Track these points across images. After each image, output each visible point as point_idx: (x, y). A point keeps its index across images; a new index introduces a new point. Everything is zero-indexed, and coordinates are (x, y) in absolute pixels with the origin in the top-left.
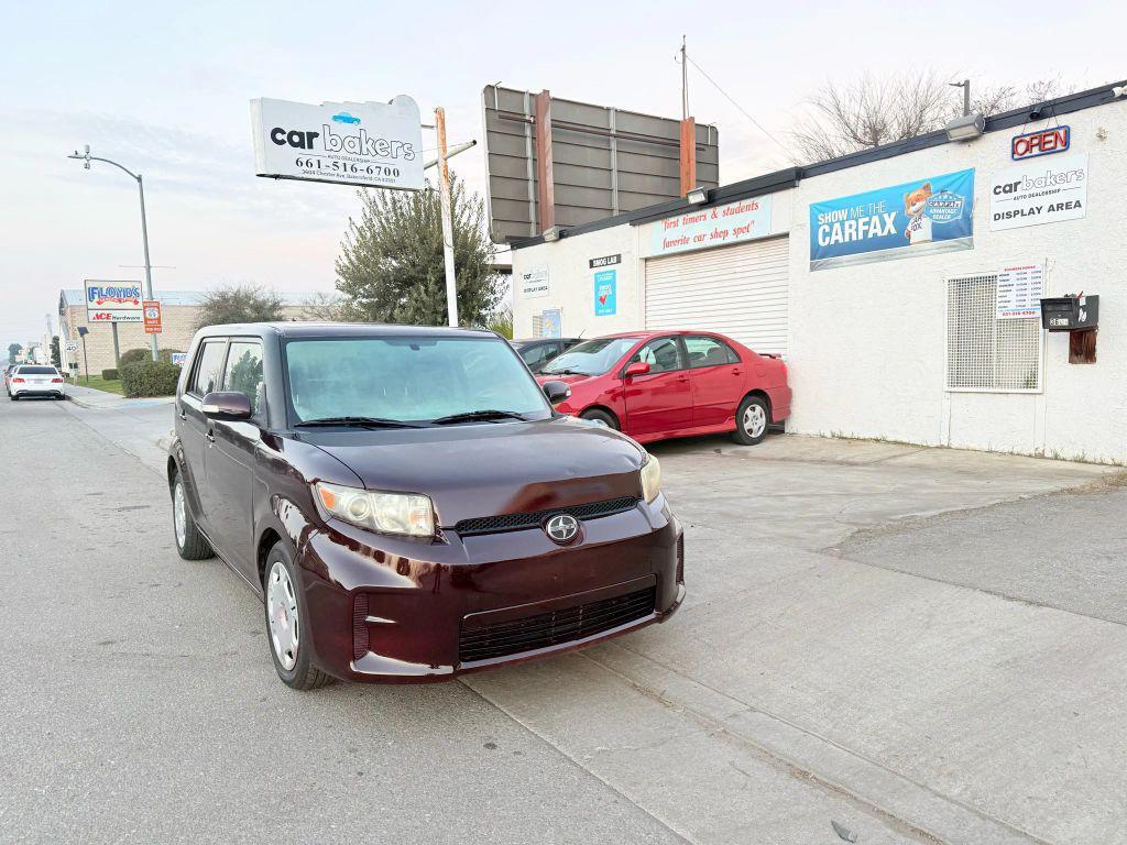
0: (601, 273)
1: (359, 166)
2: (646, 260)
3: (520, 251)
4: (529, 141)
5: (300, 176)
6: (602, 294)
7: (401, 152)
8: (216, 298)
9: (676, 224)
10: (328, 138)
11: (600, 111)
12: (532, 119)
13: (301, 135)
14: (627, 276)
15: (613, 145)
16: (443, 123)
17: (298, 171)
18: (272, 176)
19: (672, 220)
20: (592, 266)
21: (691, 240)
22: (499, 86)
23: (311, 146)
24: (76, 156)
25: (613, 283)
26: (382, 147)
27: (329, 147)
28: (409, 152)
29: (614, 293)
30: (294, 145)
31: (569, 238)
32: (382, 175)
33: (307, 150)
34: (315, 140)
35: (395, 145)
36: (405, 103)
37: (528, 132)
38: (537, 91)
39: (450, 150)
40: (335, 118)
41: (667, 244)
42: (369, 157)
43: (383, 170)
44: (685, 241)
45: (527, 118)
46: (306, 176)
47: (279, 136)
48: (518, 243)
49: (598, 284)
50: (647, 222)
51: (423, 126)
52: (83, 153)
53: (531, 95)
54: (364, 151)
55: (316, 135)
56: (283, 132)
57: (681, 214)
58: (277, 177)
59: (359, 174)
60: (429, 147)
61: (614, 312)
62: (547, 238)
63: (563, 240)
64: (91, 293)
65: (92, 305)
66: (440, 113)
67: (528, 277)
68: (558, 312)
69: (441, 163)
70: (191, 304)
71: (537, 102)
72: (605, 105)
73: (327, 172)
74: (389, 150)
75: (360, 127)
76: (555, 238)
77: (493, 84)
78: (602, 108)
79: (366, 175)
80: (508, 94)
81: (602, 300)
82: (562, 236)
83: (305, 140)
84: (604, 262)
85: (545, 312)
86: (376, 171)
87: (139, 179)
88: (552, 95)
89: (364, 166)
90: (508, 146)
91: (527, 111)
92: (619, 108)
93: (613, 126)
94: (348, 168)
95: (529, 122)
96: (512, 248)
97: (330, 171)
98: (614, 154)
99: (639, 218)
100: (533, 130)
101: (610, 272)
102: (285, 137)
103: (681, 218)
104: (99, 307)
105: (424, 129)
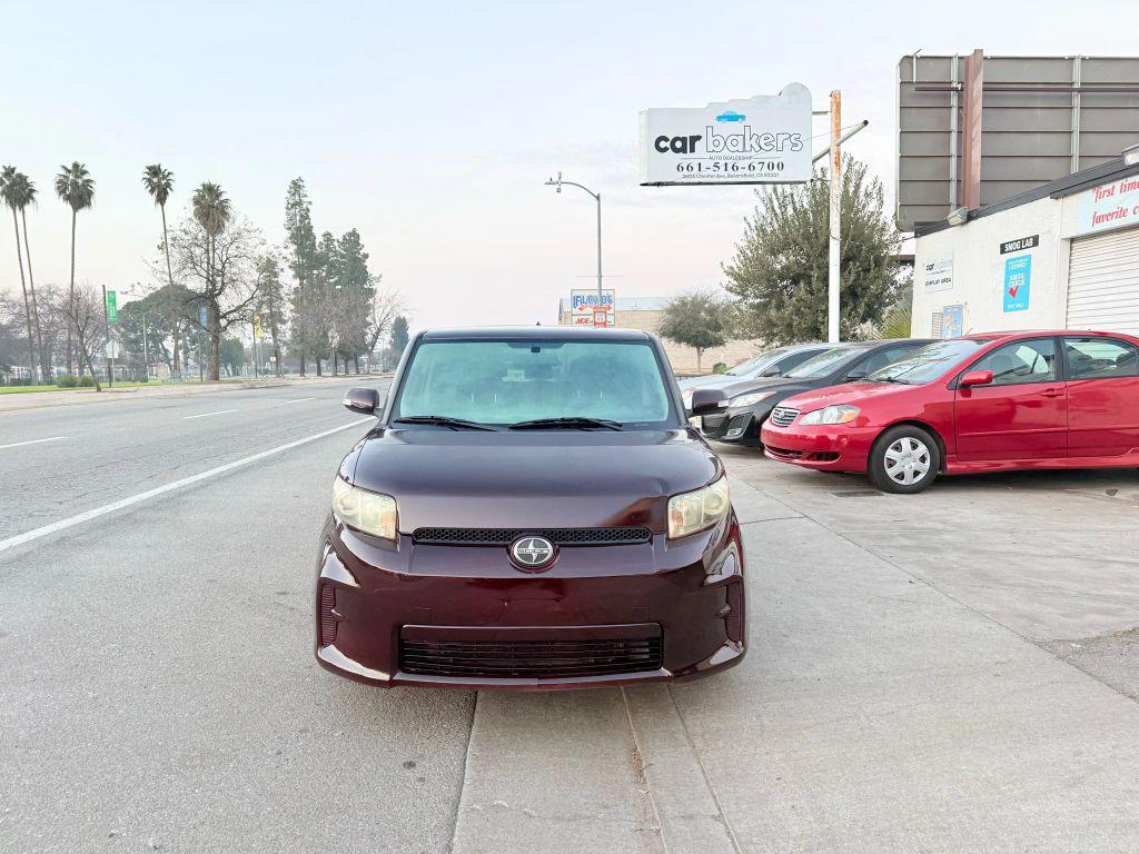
0: (1013, 260)
1: (740, 164)
2: (1072, 240)
3: (924, 239)
4: (954, 112)
5: (680, 181)
6: (1014, 286)
7: (787, 143)
8: (676, 303)
9: (1111, 193)
10: (711, 139)
11: (1059, 64)
12: (959, 86)
13: (683, 140)
14: (1046, 262)
15: (1077, 102)
16: (838, 105)
17: (678, 177)
18: (654, 184)
19: (1105, 187)
20: (1003, 250)
21: (1130, 212)
22: (919, 55)
23: (692, 150)
24: (551, 183)
25: (1027, 271)
26: (770, 142)
27: (711, 148)
28: (796, 143)
29: (1028, 281)
30: (676, 150)
31: (979, 220)
32: (765, 169)
33: (689, 154)
34: (697, 143)
35: (781, 138)
36: (798, 91)
37: (954, 101)
38: (968, 52)
39: (844, 133)
40: (719, 118)
41: (1097, 219)
42: (753, 153)
43: (766, 165)
44: (1122, 213)
45: (954, 85)
46: (685, 181)
47: (663, 144)
48: (922, 229)
49: (1009, 273)
50: (1073, 193)
51: (815, 113)
52: (555, 179)
53: (960, 58)
54: (748, 148)
55: (699, 138)
56: (666, 139)
57: (1118, 179)
58: (659, 184)
59: (740, 172)
60: (820, 135)
61: (1026, 307)
62: (952, 221)
63: (973, 223)
64: (576, 300)
65: (576, 311)
66: (836, 97)
67: (930, 267)
68: (960, 308)
69: (834, 150)
70: (656, 308)
71: (967, 63)
72: (1066, 55)
73: (708, 174)
74: (774, 143)
75: (744, 123)
76: (960, 221)
77: (910, 54)
78: (1063, 59)
79: (748, 172)
80: (931, 63)
81: (1013, 292)
82: (970, 217)
83: (687, 144)
84: (1017, 245)
85: (946, 308)
86: (758, 167)
87: (598, 198)
88: (987, 53)
89: (746, 163)
90: (927, 121)
91: (954, 77)
92: (1088, 54)
93: (1077, 78)
94: (729, 167)
95: (956, 89)
96: (915, 237)
97: (710, 172)
98: (1076, 113)
99: (1063, 189)
100: (960, 98)
101: (1023, 257)
102: (668, 144)
103: (1118, 184)
104: (583, 312)
105: (815, 117)
